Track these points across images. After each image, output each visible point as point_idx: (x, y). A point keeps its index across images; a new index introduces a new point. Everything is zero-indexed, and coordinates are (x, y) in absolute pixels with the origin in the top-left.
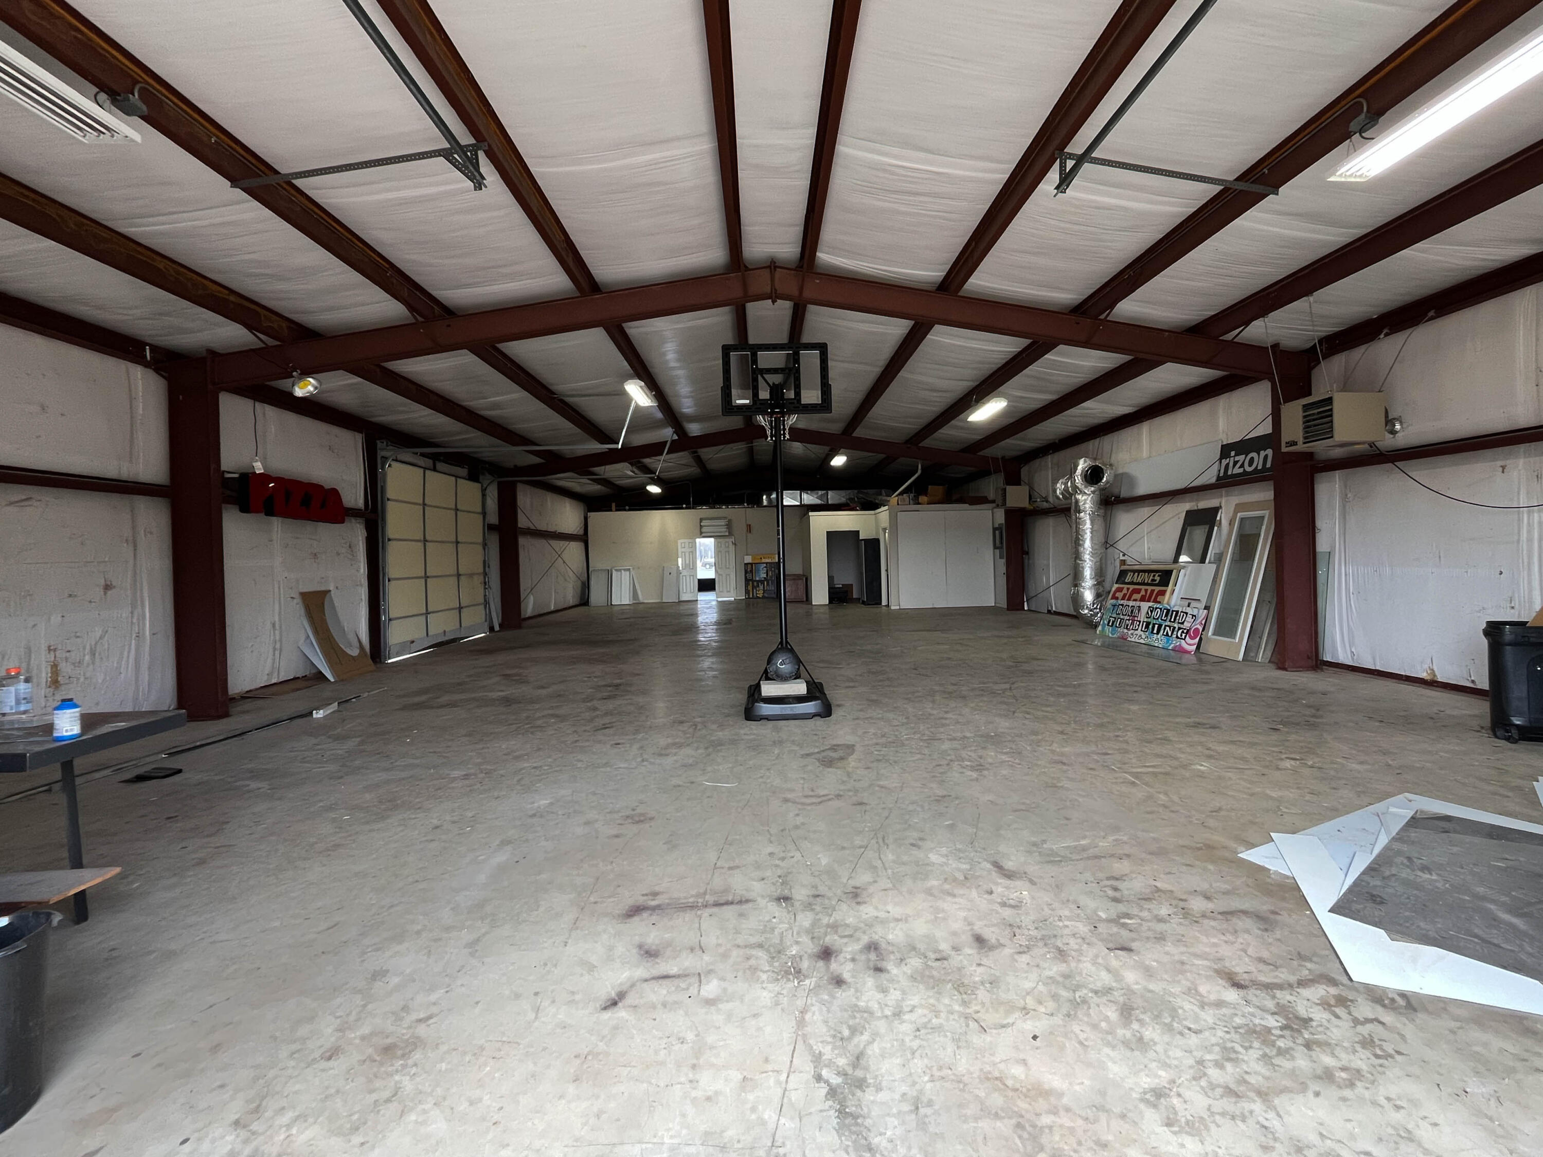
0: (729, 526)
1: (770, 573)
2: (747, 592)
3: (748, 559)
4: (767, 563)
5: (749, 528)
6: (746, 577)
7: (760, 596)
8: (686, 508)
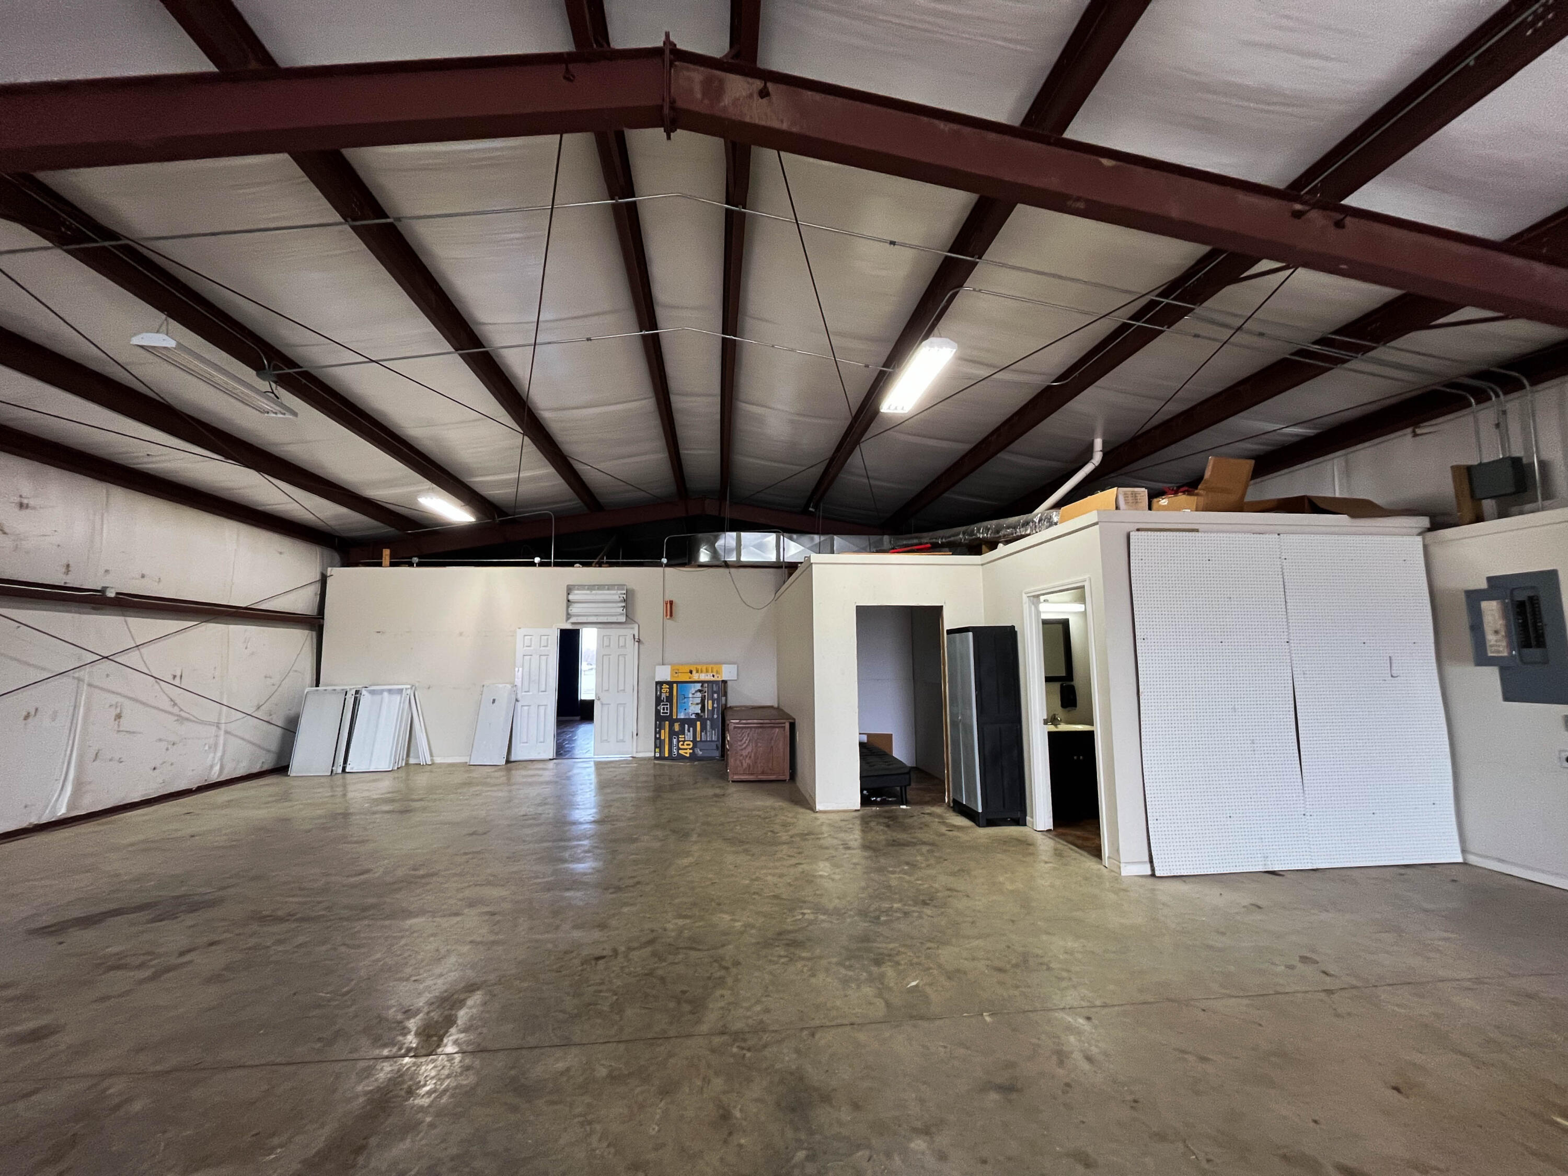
0: (628, 600)
1: (709, 705)
2: (659, 744)
3: (664, 674)
4: (703, 682)
5: (670, 608)
6: (657, 712)
7: (687, 753)
8: (541, 564)
